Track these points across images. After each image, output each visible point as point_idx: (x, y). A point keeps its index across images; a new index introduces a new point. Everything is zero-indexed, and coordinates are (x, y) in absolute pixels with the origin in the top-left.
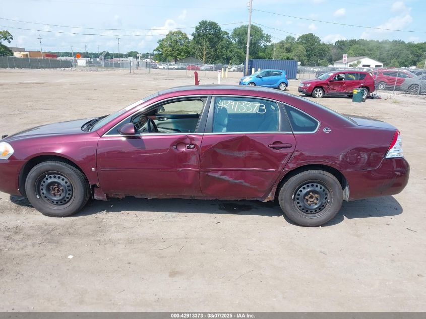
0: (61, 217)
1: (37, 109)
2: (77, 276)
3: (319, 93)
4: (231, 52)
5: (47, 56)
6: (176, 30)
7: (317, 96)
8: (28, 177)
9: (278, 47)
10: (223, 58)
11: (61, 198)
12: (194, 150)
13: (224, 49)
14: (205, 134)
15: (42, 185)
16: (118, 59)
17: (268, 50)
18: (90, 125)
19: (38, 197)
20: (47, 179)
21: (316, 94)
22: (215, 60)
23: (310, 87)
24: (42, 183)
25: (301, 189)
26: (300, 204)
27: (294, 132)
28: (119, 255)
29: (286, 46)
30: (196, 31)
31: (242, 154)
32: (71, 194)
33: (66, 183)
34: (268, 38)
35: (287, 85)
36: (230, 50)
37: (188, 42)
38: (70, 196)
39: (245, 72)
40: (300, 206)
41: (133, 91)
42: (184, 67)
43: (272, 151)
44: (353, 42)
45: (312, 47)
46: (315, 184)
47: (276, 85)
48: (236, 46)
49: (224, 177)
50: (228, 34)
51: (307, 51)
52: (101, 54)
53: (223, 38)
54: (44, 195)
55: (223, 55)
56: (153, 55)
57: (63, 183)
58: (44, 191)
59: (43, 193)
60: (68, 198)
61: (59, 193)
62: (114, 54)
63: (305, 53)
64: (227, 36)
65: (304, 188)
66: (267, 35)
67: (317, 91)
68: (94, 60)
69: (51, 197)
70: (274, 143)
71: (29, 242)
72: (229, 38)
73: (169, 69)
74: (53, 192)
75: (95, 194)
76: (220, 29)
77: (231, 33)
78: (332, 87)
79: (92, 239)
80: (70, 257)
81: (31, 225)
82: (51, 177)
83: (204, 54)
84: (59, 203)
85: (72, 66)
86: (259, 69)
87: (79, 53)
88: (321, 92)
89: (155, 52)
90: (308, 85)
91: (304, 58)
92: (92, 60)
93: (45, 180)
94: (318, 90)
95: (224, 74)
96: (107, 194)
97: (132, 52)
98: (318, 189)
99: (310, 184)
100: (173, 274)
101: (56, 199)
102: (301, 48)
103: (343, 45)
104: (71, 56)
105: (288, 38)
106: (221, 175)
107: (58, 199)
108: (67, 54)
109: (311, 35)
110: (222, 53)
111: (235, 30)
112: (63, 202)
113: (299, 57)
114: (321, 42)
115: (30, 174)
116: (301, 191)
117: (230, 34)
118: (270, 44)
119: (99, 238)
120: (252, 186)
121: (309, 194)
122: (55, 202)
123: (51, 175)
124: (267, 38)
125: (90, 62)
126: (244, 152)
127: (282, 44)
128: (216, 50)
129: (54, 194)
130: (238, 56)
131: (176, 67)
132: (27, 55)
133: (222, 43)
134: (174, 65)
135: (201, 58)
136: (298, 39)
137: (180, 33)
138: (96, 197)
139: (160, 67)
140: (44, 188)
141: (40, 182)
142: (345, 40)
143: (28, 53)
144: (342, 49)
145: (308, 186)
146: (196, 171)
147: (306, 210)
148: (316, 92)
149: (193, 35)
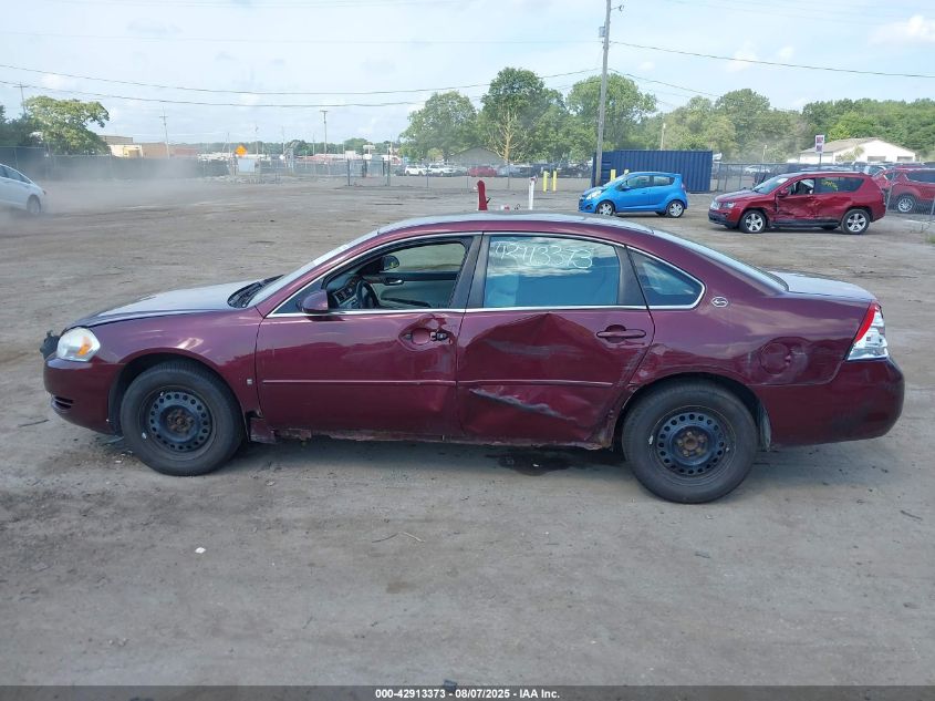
0: (188, 475)
1: (151, 263)
2: (211, 585)
3: (755, 223)
4: (567, 134)
5: (177, 151)
6: (447, 92)
7: (751, 229)
8: (125, 397)
9: (672, 122)
10: (550, 149)
11: (189, 438)
12: (446, 342)
13: (552, 129)
14: (468, 310)
15: (153, 414)
16: (324, 155)
17: (650, 129)
18: (247, 294)
19: (144, 435)
20: (162, 401)
21: (749, 225)
22: (532, 152)
23: (734, 210)
24: (153, 409)
25: (669, 424)
26: (667, 456)
27: (651, 307)
28: (294, 549)
29: (690, 118)
30: (491, 91)
31: (544, 351)
32: (208, 429)
33: (199, 408)
34: (649, 103)
35: (684, 206)
36: (564, 130)
37: (473, 116)
38: (206, 435)
39: (594, 178)
40: (667, 461)
41: (350, 224)
42: (464, 169)
43: (605, 345)
44: (846, 105)
45: (749, 119)
46: (697, 415)
47: (661, 206)
48: (579, 120)
49: (507, 398)
50: (561, 95)
51: (738, 127)
52: (289, 145)
53: (549, 105)
54: (156, 433)
55: (548, 143)
56: (397, 145)
57: (193, 408)
58: (156, 425)
59: (154, 429)
60: (201, 438)
61: (185, 429)
62: (316, 145)
63: (734, 133)
64: (558, 101)
65: (674, 423)
66: (647, 96)
67: (750, 218)
68: (273, 158)
69: (169, 436)
70: (610, 329)
71: (126, 522)
72: (563, 105)
73: (430, 175)
74: (173, 427)
75: (253, 431)
76: (542, 85)
77: (566, 94)
78: (784, 209)
79: (245, 517)
80: (200, 550)
81: (129, 489)
82: (169, 397)
83: (508, 141)
84: (185, 448)
85: (228, 173)
86: (626, 171)
87: (242, 144)
88: (760, 220)
89: (403, 140)
90: (731, 206)
91: (731, 144)
92: (269, 159)
93: (158, 402)
94: (753, 215)
95: (549, 184)
96: (275, 431)
97: (353, 141)
98: (703, 424)
99: (687, 415)
100: (395, 587)
101: (179, 440)
102: (724, 123)
103: (823, 112)
104: (226, 151)
105: (695, 101)
106: (501, 395)
107: (184, 440)
108: (219, 147)
109: (748, 93)
110: (546, 136)
111: (577, 87)
112: (192, 446)
113: (720, 142)
114: (771, 109)
115: (129, 390)
116: (667, 429)
117: (565, 96)
118: (654, 115)
119: (256, 518)
120: (564, 417)
121: (686, 435)
122: (177, 446)
123: (170, 394)
124: (647, 103)
125: (264, 164)
126: (545, 348)
127: (681, 115)
128: (534, 130)
129: (175, 430)
130: (582, 143)
131: (446, 170)
132: (138, 152)
133: (546, 116)
134: (441, 167)
135: (500, 150)
136: (718, 103)
137: (457, 96)
138: (254, 437)
139: (413, 171)
140: (157, 419)
141: (148, 407)
142: (826, 102)
143: (140, 148)
144: (819, 123)
145: (682, 419)
146: (450, 386)
147: (679, 469)
148: (747, 221)
149: (485, 99)
